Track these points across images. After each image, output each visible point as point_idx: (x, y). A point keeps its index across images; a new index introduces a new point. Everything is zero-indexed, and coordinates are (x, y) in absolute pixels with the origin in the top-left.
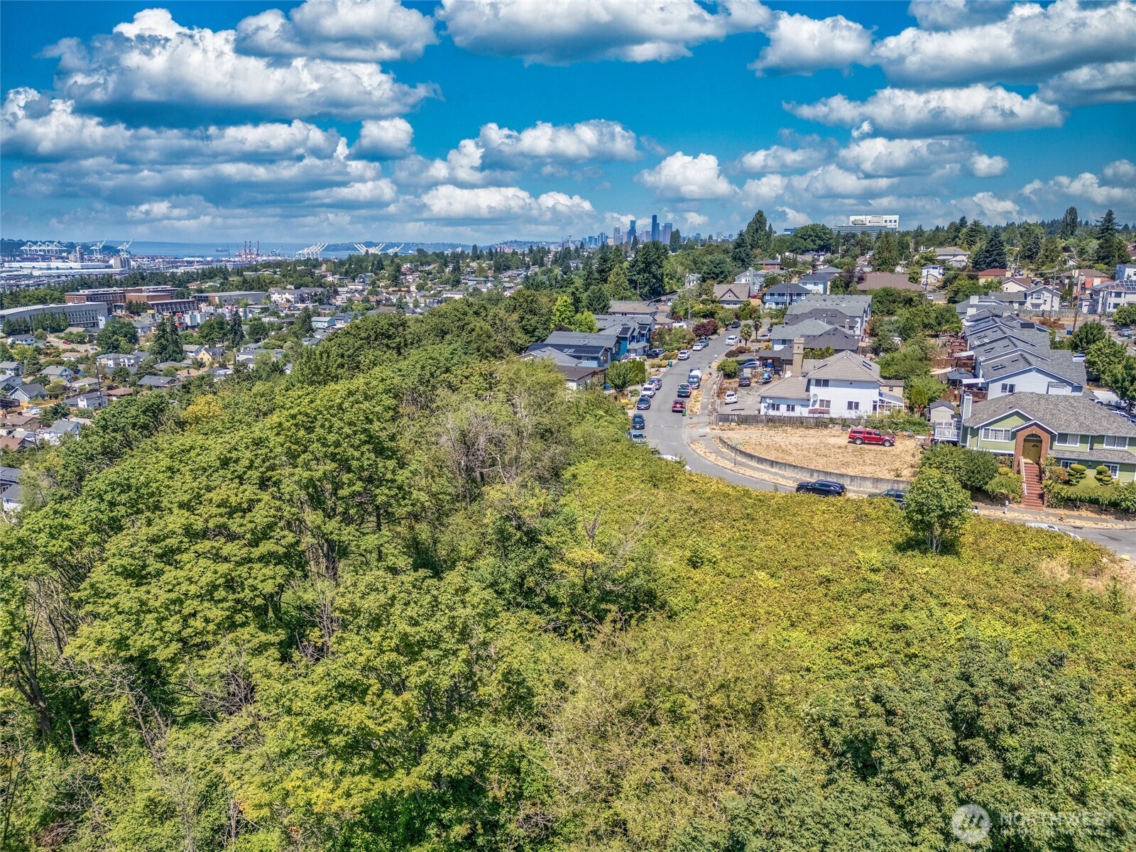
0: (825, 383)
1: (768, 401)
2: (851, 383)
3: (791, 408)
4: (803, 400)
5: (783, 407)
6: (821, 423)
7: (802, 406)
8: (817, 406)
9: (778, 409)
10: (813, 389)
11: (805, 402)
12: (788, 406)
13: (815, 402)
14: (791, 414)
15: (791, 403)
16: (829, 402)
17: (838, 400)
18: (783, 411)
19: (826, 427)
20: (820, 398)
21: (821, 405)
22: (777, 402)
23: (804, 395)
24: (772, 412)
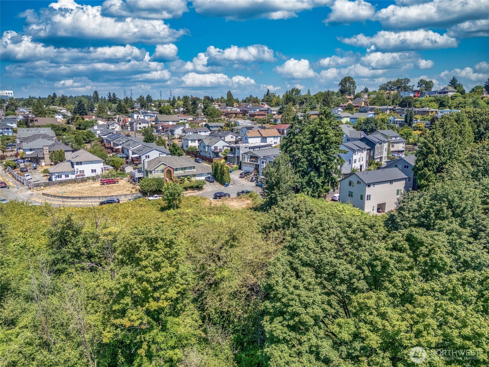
0: (81, 163)
1: (56, 174)
2: (92, 162)
3: (67, 176)
4: (72, 171)
5: (63, 176)
6: (84, 180)
7: (72, 174)
8: (79, 173)
9: (61, 177)
10: (76, 167)
11: (73, 173)
12: (66, 176)
13: (77, 172)
14: (67, 178)
15: (67, 174)
16: (83, 171)
17: (87, 170)
18: (63, 178)
19: (86, 181)
20: (79, 170)
21: (80, 173)
22: (60, 174)
23: (72, 169)
24: (58, 179)
